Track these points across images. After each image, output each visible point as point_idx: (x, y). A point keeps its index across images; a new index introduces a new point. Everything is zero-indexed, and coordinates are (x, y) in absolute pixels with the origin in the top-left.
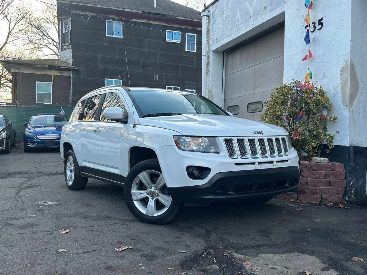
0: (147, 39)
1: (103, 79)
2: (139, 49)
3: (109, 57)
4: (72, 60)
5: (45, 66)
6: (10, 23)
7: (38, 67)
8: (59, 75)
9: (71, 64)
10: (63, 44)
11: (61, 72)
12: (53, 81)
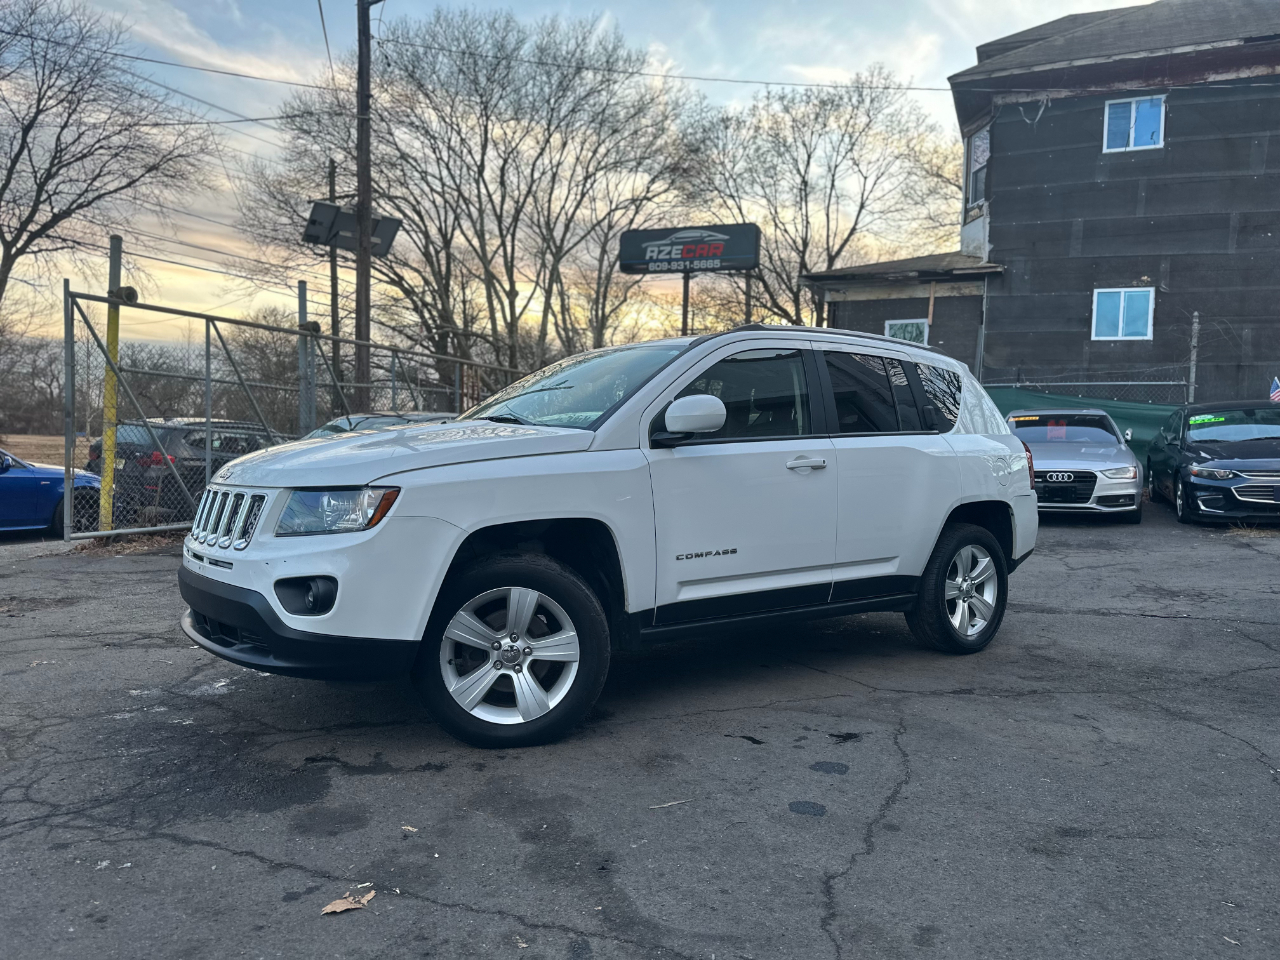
0: (1261, 134)
1: (1084, 293)
2: (1228, 174)
3: (1109, 218)
4: (987, 247)
5: (911, 274)
6: (866, 178)
7: (891, 281)
8: (950, 297)
9: (986, 259)
10: (970, 205)
11: (956, 286)
12: (930, 316)
